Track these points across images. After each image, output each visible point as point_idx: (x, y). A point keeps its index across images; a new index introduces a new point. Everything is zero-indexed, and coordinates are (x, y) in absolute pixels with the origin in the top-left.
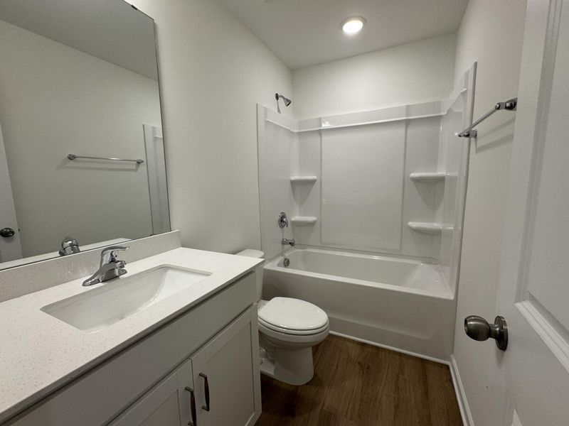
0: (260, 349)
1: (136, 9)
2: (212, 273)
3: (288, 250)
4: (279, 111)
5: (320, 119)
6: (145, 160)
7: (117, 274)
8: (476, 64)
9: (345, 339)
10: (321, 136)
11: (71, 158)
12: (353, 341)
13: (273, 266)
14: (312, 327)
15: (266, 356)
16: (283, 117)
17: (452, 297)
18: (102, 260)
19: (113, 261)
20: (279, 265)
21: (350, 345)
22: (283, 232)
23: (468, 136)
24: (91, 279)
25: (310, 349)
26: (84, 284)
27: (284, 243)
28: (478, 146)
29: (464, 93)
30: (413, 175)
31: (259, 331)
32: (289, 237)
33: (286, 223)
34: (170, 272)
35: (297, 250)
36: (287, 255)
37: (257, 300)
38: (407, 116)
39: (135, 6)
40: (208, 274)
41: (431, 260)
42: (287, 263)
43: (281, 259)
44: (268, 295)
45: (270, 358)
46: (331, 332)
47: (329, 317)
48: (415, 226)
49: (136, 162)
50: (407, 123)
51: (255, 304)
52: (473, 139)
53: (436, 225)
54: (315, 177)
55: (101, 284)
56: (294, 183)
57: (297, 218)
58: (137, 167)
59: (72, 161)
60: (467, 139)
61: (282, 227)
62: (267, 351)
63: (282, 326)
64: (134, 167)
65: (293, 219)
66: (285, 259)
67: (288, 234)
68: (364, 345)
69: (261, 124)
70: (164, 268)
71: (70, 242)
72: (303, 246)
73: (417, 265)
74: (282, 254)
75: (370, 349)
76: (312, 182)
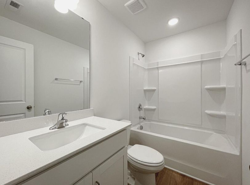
0: (128, 171)
1: (83, 19)
2: (106, 128)
3: (142, 122)
4: (139, 59)
5: (158, 62)
6: (83, 81)
7: (64, 125)
8: (241, 30)
9: (173, 171)
10: (158, 70)
11: (56, 79)
12: (178, 173)
13: (135, 129)
14: (154, 162)
15: (131, 175)
16: (141, 62)
17: (238, 154)
18: (58, 118)
19: (63, 119)
20: (137, 129)
21: (176, 175)
22: (140, 113)
23: (241, 64)
24: (53, 127)
25: (154, 174)
26: (50, 129)
27: (140, 118)
28: (247, 69)
29: (235, 45)
30: (206, 87)
31: (128, 161)
32: (143, 116)
33: (142, 109)
34: (87, 127)
35: (147, 122)
36: (142, 124)
37: (127, 145)
38: (201, 59)
39: (83, 18)
40: (103, 129)
41: (220, 131)
42: (141, 128)
43: (139, 126)
44: (132, 143)
45: (132, 176)
46: (166, 166)
47: (164, 158)
48: (209, 113)
49: (80, 82)
50: (202, 62)
51: (126, 146)
52: (243, 66)
53: (222, 113)
54: (155, 88)
55: (57, 129)
56: (145, 91)
57: (147, 107)
58: (80, 84)
59: (56, 81)
60: (240, 66)
61: (140, 110)
62: (131, 172)
63: (139, 160)
64: (79, 84)
65: (145, 107)
66: (141, 126)
67: (142, 114)
68: (184, 176)
69: (131, 65)
70: (85, 125)
71: (48, 110)
72: (149, 120)
73: (212, 134)
74: (139, 123)
75: (188, 179)
76: (154, 90)
